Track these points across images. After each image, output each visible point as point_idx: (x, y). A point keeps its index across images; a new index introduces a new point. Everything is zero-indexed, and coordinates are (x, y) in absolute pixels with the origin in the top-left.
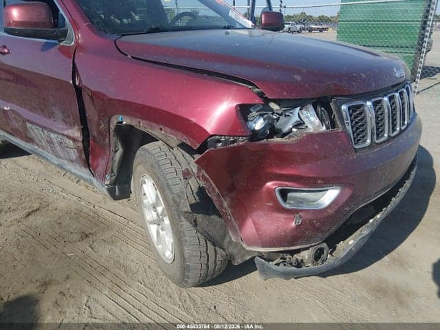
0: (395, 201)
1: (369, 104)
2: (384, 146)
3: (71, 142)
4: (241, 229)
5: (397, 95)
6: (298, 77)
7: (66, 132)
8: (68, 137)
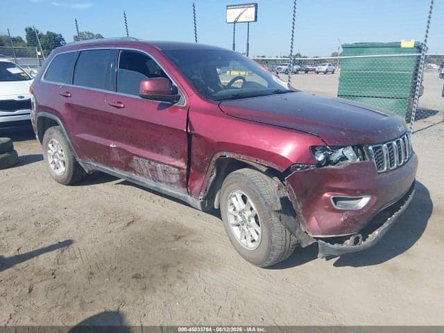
0: (403, 208)
1: (385, 145)
2: (395, 171)
3: (176, 170)
4: (307, 223)
5: (401, 140)
6: (344, 133)
7: (172, 163)
8: (174, 166)
